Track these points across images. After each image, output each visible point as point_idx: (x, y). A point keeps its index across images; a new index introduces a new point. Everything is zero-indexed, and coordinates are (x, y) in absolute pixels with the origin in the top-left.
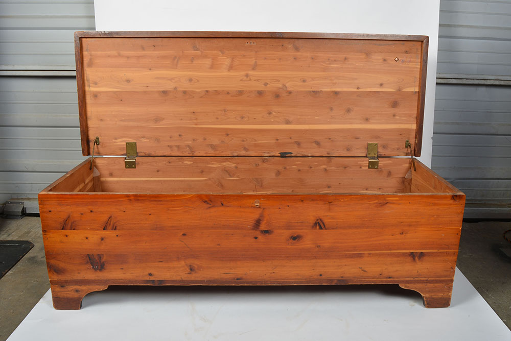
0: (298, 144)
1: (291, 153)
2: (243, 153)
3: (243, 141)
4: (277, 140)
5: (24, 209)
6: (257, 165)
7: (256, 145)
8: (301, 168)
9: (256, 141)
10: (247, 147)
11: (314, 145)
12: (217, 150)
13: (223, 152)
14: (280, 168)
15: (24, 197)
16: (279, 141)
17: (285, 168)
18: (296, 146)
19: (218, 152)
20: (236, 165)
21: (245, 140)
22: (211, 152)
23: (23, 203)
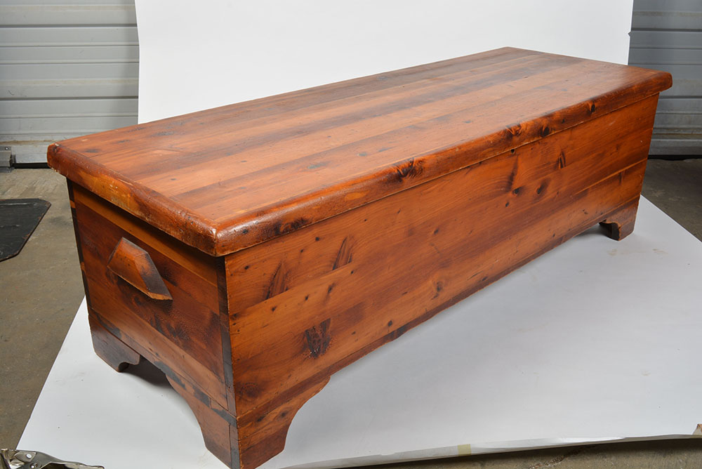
5: (13, 158)
15: (8, 140)
23: (9, 148)
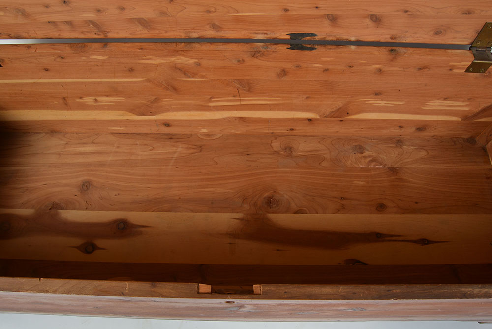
0: (333, 19)
1: (313, 35)
2: (211, 33)
3: (209, 12)
4: (286, 10)
6: (241, 61)
7: (239, 20)
8: (330, 67)
9: (238, 12)
10: (217, 23)
11: (368, 21)
12: (154, 29)
13: (166, 31)
14: (288, 66)
16: (289, 13)
17: (298, 67)
18: (326, 22)
19: (157, 32)
20: (196, 60)
21: (213, 10)
22: (142, 32)
